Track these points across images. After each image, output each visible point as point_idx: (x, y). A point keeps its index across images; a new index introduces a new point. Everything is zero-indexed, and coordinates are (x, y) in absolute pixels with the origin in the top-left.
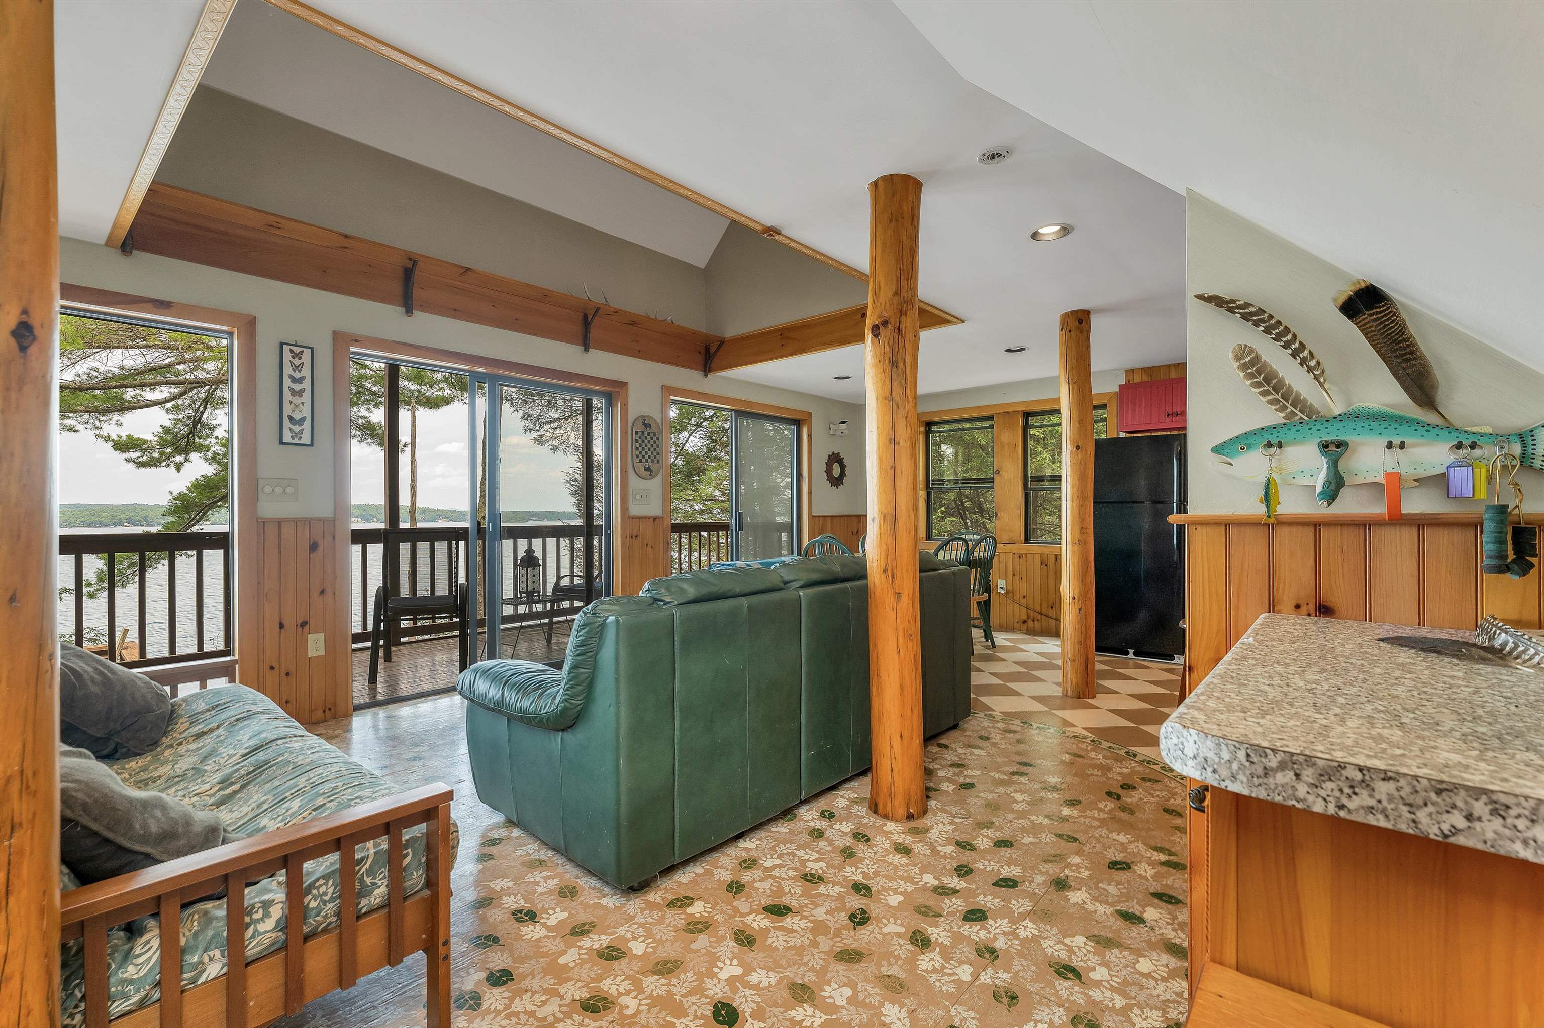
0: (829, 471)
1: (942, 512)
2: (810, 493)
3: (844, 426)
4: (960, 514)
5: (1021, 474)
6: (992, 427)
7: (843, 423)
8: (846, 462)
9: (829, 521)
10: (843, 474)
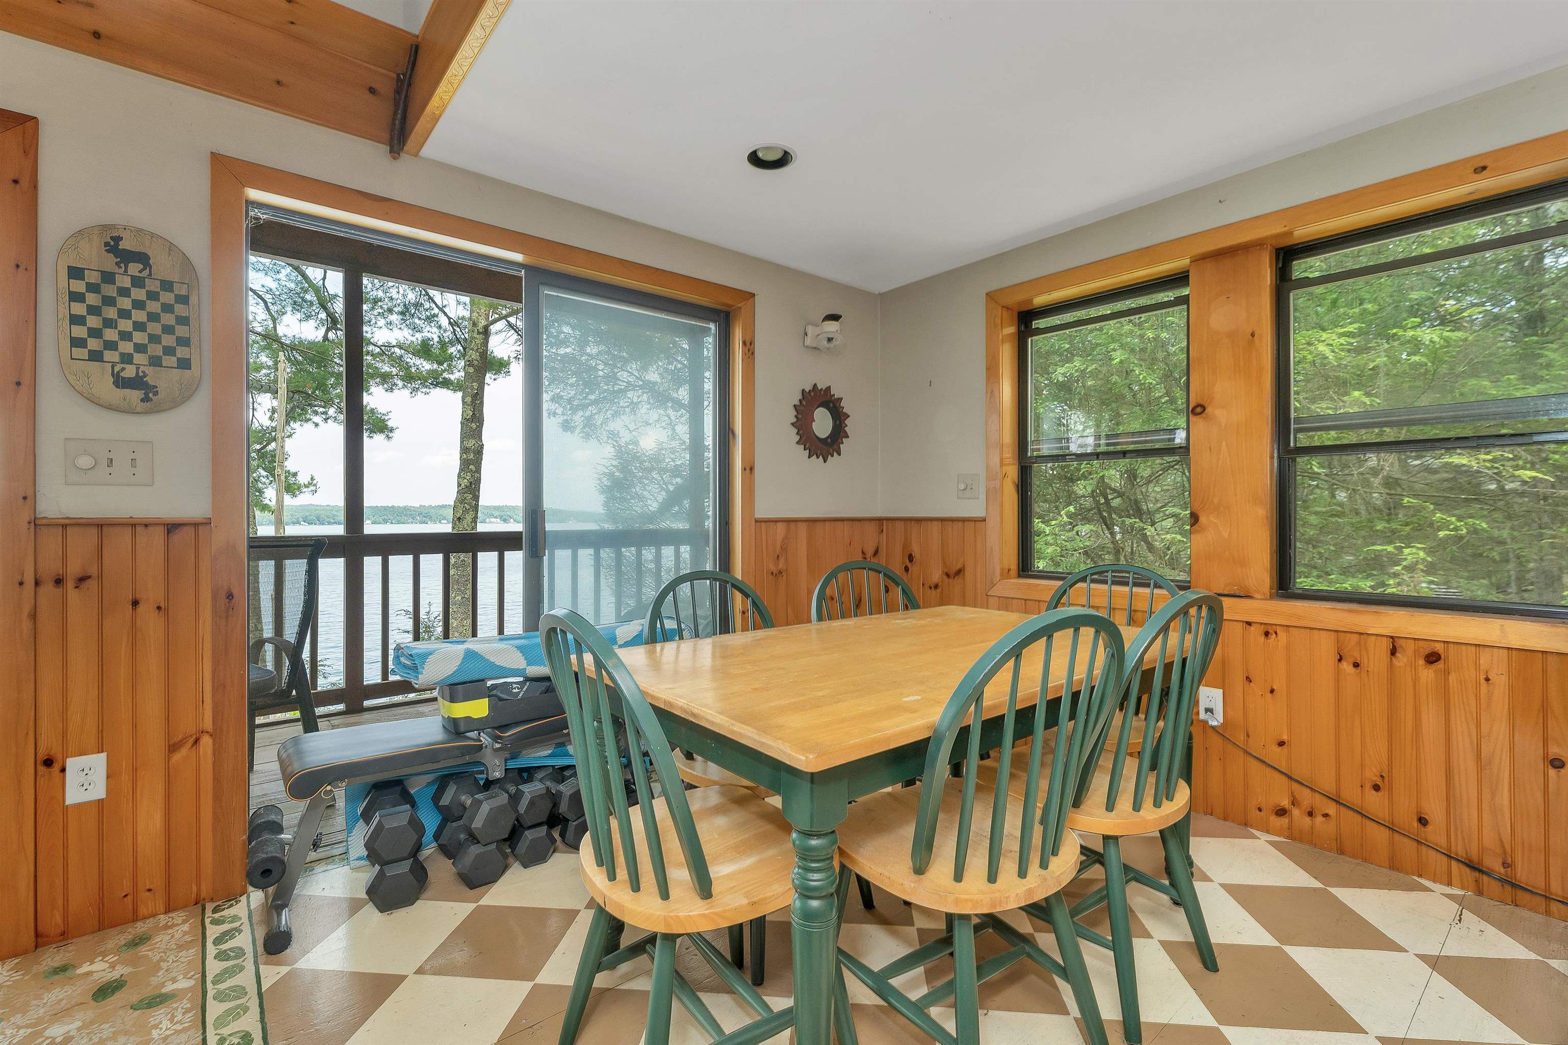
0: (802, 424)
1: (1069, 515)
2: (749, 469)
3: (832, 327)
4: (1104, 518)
5: (1268, 410)
6: (1184, 301)
7: (835, 318)
8: (847, 406)
9: (803, 529)
10: (838, 433)
